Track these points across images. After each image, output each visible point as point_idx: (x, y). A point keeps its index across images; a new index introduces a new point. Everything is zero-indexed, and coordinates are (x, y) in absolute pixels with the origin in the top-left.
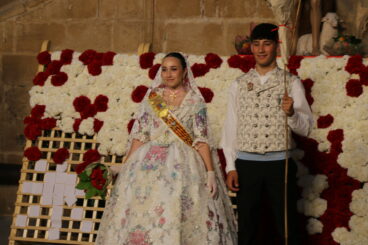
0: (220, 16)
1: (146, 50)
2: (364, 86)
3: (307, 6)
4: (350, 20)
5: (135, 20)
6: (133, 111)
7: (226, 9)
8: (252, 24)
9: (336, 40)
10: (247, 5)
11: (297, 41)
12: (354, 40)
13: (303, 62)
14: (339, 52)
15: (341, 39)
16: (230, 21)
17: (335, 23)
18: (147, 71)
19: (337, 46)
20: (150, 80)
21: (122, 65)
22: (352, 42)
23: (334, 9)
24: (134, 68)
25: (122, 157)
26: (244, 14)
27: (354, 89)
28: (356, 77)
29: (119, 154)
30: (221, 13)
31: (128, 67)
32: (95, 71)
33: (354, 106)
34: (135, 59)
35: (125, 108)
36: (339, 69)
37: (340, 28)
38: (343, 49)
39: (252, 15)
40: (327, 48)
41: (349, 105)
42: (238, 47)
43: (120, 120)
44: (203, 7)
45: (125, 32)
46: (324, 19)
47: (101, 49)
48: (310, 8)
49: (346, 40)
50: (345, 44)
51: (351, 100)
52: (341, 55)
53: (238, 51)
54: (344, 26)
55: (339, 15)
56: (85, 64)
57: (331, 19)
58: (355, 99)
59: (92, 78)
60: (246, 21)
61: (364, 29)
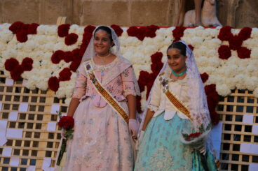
1: (63, 23)
2: (232, 51)
6: (53, 70)
13: (185, 32)
18: (63, 39)
20: (66, 46)
21: (44, 34)
24: (53, 37)
27: (224, 53)
28: (226, 43)
31: (48, 37)
32: (22, 39)
33: (224, 67)
34: (54, 29)
35: (46, 68)
36: (213, 38)
41: (221, 66)
43: (42, 77)
47: (27, 21)
51: (222, 61)
56: (14, 33)
58: (225, 61)
59: (20, 44)
61: (238, 6)
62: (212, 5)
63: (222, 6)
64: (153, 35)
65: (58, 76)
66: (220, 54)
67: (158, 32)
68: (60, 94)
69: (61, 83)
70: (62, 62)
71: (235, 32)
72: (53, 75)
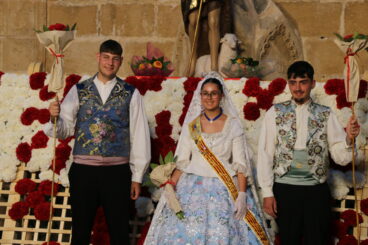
0: (117, 34)
1: (37, 70)
2: (261, 110)
3: (205, 26)
4: (249, 41)
5: (26, 37)
6: (23, 134)
7: (123, 27)
8: (149, 44)
9: (233, 61)
10: (145, 24)
11: (196, 62)
12: (251, 63)
14: (236, 74)
15: (238, 61)
16: (128, 39)
17: (234, 45)
18: (37, 92)
19: (235, 68)
20: (41, 101)
21: (10, 85)
22: (249, 64)
23: (232, 30)
24: (24, 89)
25: (10, 183)
26: (142, 33)
28: (253, 100)
29: (7, 180)
30: (119, 31)
31: (17, 88)
33: (252, 130)
34: (25, 79)
35: (14, 131)
36: (237, 92)
37: (238, 49)
38: (240, 71)
39: (150, 34)
40: (225, 70)
41: (247, 129)
42: (134, 68)
43: (8, 144)
44: (99, 25)
45: (15, 50)
46: (223, 40)
48: (209, 28)
49: (243, 62)
50: (243, 66)
51: (249, 123)
52: (239, 77)
53: (134, 71)
54: (242, 47)
55: (237, 36)
57: (229, 40)
58: (252, 122)
60: (144, 40)
61: (263, 51)
62: (233, 49)
63: (243, 50)
64: (158, 88)
65: (30, 142)
66: (245, 114)
67: (164, 84)
68: (32, 166)
69: (34, 152)
70: (36, 122)
71: (265, 85)
72: (24, 141)
